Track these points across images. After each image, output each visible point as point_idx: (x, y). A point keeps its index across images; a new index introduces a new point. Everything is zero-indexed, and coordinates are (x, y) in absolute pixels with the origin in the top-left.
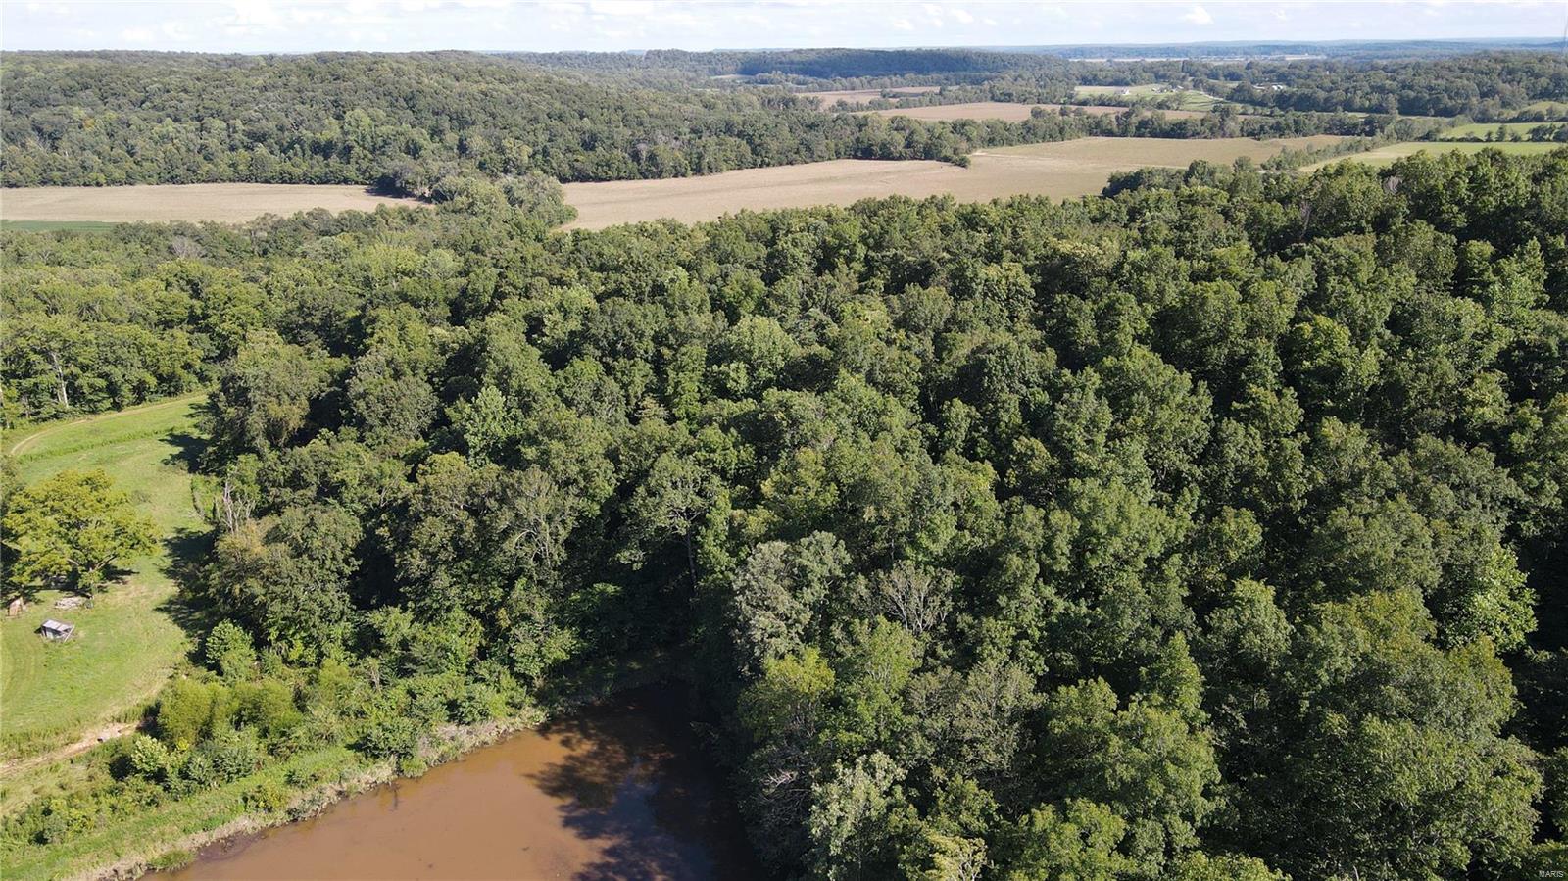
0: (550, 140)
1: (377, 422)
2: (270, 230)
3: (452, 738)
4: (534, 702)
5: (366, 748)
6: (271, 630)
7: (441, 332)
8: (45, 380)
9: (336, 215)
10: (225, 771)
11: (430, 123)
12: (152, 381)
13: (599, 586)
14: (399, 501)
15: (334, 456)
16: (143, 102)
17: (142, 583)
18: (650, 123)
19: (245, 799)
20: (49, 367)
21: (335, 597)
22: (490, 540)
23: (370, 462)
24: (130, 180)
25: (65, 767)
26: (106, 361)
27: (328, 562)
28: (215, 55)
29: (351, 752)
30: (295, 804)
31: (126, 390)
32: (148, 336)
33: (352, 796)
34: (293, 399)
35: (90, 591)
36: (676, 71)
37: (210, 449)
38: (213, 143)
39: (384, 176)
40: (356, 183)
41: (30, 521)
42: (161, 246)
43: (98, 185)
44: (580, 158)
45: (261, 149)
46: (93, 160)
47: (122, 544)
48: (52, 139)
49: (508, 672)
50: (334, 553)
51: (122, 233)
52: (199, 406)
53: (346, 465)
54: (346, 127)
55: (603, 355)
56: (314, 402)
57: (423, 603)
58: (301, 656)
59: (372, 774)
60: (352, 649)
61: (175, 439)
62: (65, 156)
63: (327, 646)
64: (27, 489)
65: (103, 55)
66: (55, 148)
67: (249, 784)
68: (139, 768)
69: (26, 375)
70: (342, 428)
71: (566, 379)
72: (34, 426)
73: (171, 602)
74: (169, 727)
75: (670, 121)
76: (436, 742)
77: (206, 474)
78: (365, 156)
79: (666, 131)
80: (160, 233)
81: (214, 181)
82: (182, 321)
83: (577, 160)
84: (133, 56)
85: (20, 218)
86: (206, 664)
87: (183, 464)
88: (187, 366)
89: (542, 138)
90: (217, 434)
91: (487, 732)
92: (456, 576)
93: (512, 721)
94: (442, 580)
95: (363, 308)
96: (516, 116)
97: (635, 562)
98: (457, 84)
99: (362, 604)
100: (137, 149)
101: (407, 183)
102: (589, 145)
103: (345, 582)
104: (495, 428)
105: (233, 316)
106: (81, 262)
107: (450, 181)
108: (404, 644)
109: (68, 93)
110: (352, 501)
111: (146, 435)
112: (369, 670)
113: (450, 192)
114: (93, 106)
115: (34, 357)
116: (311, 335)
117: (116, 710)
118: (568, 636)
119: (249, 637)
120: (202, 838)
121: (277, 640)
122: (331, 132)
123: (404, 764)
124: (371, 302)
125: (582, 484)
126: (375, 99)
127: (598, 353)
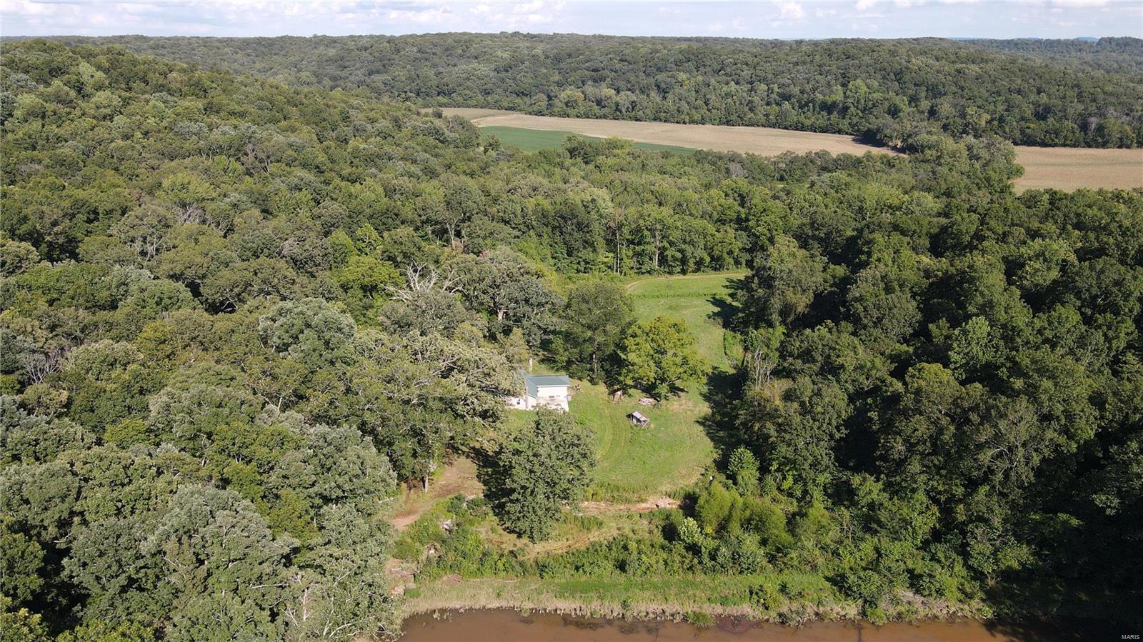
0: (1007, 110)
1: (871, 324)
2: (788, 162)
3: (909, 603)
4: (984, 597)
5: (839, 583)
6: (774, 463)
7: (926, 260)
8: (650, 248)
9: (834, 156)
10: (740, 565)
11: (911, 92)
12: (708, 259)
13: (1063, 516)
14: (889, 394)
15: (839, 344)
16: (720, 71)
17: (689, 400)
18: (1104, 100)
19: (751, 592)
20: (653, 240)
21: (823, 451)
22: (967, 447)
23: (864, 355)
24: (703, 121)
25: (636, 518)
26: (685, 242)
27: (825, 425)
28: (763, 40)
29: (828, 584)
30: (784, 609)
31: (691, 262)
32: (711, 228)
33: (826, 621)
34: (804, 291)
35: (660, 397)
36: (1126, 56)
37: (740, 315)
38: (756, 99)
39: (869, 130)
40: (847, 134)
41: (637, 344)
42: (722, 168)
43: (684, 123)
44: (1032, 126)
45: (786, 105)
46: (685, 107)
47: (685, 372)
48: (664, 92)
49: (961, 562)
50: (830, 419)
51: (700, 157)
52: (732, 281)
53: (846, 353)
54: (848, 92)
55: (1083, 306)
56: (818, 296)
57: (894, 479)
58: (790, 488)
59: (843, 608)
60: (829, 496)
61: (717, 302)
62: (670, 104)
63: (810, 486)
64: (639, 322)
65: (698, 40)
66: (664, 98)
67: (756, 580)
68: (682, 538)
69: (639, 244)
70: (843, 323)
71: (1050, 323)
72: (636, 277)
73: (705, 418)
74: (703, 514)
75: (1124, 99)
76: (895, 601)
77: (734, 331)
78: (857, 114)
79: (1119, 108)
80: (720, 158)
81: (752, 125)
82: (731, 220)
83: (1029, 128)
84: (716, 40)
85: (640, 141)
86: (725, 473)
87: (720, 321)
88: (730, 253)
89: (1001, 108)
90: (747, 305)
91: (940, 607)
92: (926, 466)
93: (962, 606)
94: (915, 466)
95: (860, 231)
96: (981, 90)
97: (1110, 507)
98: (938, 63)
99: (842, 463)
100: (711, 101)
101: (886, 136)
102: (1041, 115)
103: (833, 443)
104: (976, 350)
105: (765, 222)
106: (677, 174)
107: (923, 137)
108: (871, 506)
109: (678, 64)
110: (846, 382)
111: (699, 295)
112: (842, 518)
113: (922, 146)
114: (690, 72)
115: (646, 233)
116: (816, 245)
117: (667, 487)
118: (1025, 550)
119: (758, 463)
120: (719, 609)
121: (776, 471)
122: (837, 95)
123: (869, 611)
124: (868, 228)
125: (1063, 422)
126: (872, 73)
127: (1078, 303)
